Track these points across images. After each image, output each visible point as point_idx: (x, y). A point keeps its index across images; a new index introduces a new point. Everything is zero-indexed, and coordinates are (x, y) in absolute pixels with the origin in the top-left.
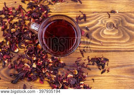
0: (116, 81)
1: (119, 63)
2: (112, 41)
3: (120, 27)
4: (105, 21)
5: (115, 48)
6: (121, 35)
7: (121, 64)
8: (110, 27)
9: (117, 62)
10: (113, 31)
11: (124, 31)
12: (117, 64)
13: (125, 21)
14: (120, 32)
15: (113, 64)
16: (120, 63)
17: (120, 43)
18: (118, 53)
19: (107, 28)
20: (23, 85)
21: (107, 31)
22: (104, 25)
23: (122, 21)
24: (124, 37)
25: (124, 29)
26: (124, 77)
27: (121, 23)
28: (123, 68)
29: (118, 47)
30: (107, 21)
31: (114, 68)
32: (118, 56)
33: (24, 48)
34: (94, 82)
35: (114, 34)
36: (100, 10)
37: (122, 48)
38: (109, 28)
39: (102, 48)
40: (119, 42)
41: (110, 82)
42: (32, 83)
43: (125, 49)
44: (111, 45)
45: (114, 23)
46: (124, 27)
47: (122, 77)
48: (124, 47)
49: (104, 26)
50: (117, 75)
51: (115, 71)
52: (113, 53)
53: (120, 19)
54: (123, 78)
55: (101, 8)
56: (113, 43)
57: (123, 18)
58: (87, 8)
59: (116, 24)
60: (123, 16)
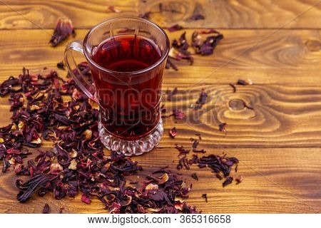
0: (257, 201)
1: (262, 168)
2: (243, 130)
3: (259, 106)
4: (227, 98)
5: (250, 142)
6: (261, 120)
7: (268, 170)
8: (237, 106)
9: (258, 165)
10: (244, 113)
11: (268, 113)
12: (257, 170)
13: (268, 98)
14: (260, 115)
15: (248, 169)
16: (264, 168)
17: (262, 133)
18: (258, 150)
19: (230, 108)
20: (44, 205)
21: (231, 113)
22: (225, 103)
23: (261, 97)
24: (268, 123)
25: (267, 110)
26: (276, 193)
27: (259, 100)
28: (272, 176)
29: (257, 140)
30: (231, 98)
31: (252, 177)
32: (258, 155)
33: (54, 140)
34: (207, 201)
35: (246, 117)
36: (215, 81)
37: (267, 142)
38: (235, 108)
39: (221, 142)
40: (259, 131)
41: (244, 201)
42: (63, 203)
43: (274, 142)
44: (240, 135)
45: (245, 101)
46: (268, 108)
47: (272, 193)
48: (271, 140)
49: (224, 105)
50: (260, 188)
51: (255, 182)
52: (248, 149)
53: (258, 95)
54: (274, 196)
55: (217, 78)
56: (245, 132)
57: (263, 92)
58: (189, 78)
59: (249, 101)
60: (263, 89)
